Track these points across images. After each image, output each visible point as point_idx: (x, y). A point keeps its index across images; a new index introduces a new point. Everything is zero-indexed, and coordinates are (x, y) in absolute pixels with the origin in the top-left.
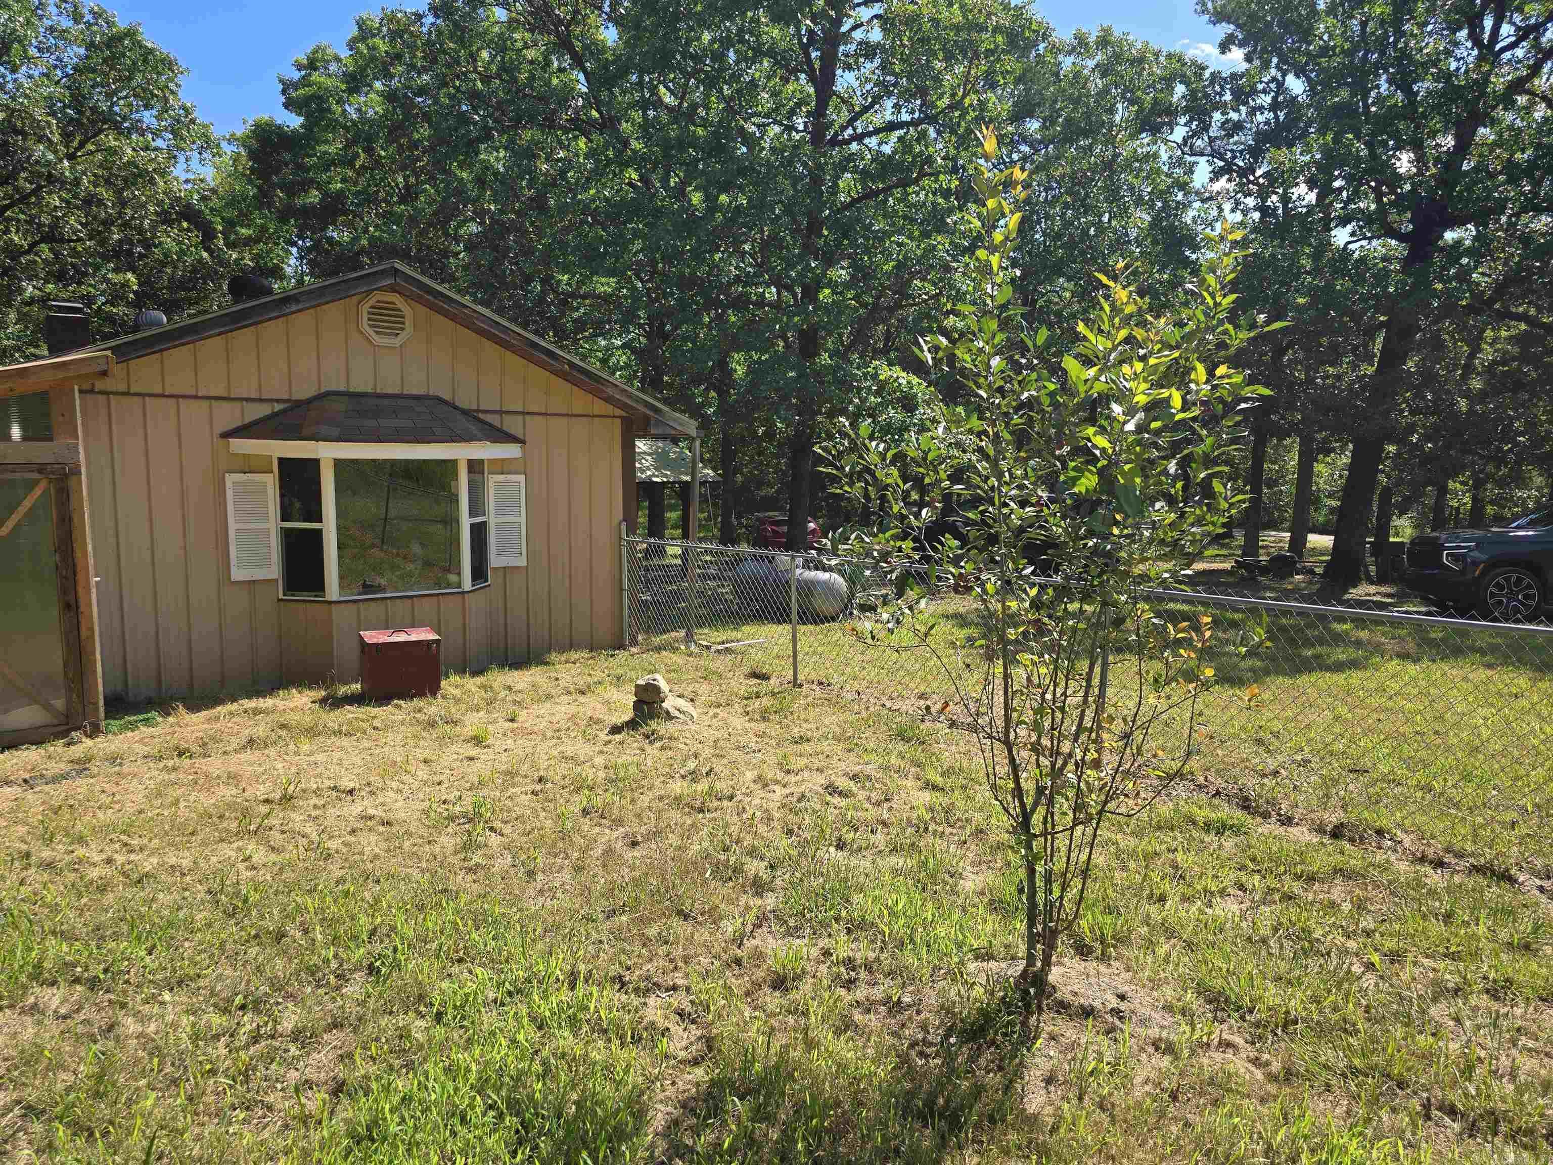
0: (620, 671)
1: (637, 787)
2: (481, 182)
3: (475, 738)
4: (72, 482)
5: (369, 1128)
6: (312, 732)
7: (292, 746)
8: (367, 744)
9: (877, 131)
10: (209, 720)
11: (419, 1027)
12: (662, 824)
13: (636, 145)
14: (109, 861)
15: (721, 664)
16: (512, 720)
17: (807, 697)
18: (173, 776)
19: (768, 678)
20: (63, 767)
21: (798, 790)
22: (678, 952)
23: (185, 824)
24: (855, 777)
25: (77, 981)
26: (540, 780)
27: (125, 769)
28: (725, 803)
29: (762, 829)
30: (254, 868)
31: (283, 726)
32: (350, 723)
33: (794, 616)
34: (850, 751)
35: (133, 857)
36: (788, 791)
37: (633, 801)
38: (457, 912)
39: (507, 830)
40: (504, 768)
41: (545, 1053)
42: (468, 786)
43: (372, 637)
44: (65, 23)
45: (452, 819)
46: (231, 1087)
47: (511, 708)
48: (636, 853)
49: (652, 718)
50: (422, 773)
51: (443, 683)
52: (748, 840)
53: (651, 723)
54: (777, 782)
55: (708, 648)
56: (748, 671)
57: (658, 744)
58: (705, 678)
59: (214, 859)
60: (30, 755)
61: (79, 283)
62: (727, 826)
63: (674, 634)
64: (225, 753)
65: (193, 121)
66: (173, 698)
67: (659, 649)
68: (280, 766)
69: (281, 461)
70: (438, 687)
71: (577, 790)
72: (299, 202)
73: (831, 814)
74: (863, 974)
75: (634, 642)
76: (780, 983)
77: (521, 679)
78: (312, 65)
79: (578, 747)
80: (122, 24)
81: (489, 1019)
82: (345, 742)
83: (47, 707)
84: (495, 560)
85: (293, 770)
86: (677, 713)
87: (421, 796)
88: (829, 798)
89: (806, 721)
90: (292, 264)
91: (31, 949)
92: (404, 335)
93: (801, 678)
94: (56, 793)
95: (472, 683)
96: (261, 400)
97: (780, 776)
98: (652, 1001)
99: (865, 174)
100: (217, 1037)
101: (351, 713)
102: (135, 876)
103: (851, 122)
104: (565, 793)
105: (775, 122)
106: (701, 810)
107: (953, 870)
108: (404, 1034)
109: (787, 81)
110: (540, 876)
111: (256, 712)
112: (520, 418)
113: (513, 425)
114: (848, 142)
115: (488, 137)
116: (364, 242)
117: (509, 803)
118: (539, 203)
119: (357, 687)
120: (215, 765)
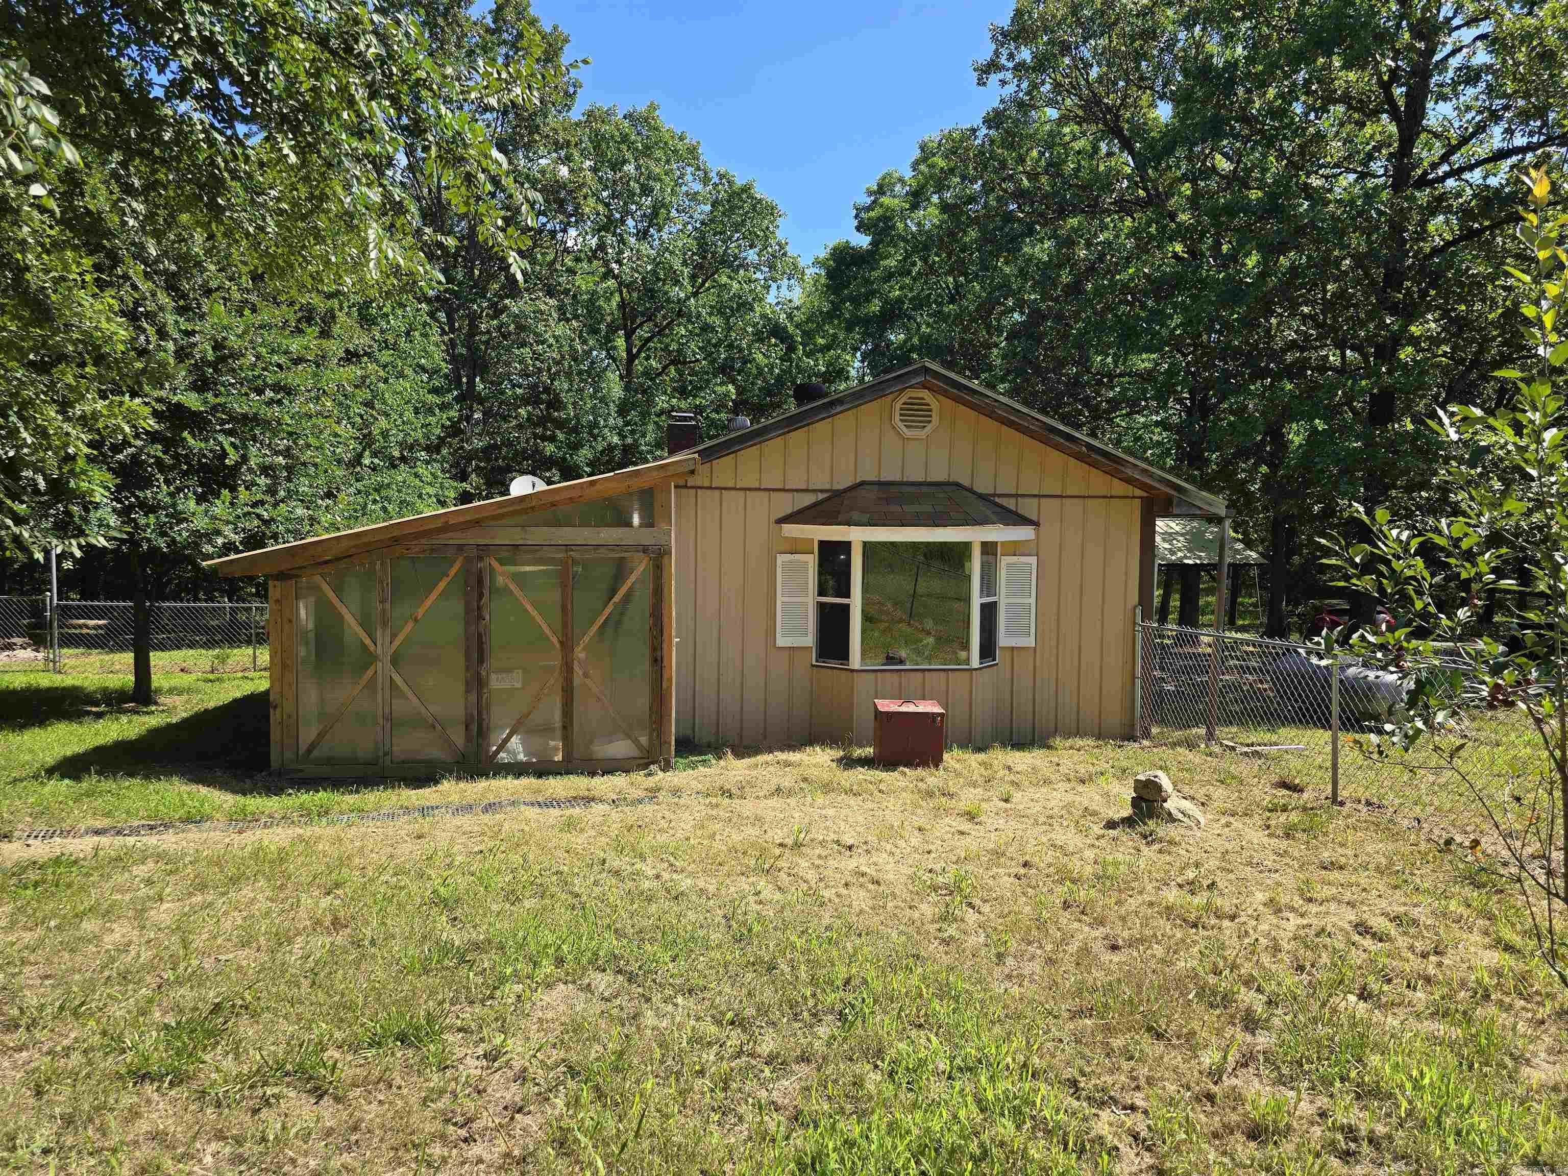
0: (1125, 764)
1: (1126, 888)
2: (1023, 274)
3: (969, 813)
4: (665, 560)
5: (813, 1159)
6: (827, 788)
7: (809, 799)
8: (870, 805)
9: (1479, 164)
10: (749, 768)
11: (873, 1079)
12: (1148, 932)
13: (1183, 217)
14: (658, 877)
15: (1244, 768)
16: (1006, 801)
17: (1349, 816)
18: (714, 813)
19: (1301, 791)
20: (641, 793)
21: (1317, 923)
22: (1143, 1071)
23: (717, 855)
24: (1396, 919)
25: (620, 972)
26: (1025, 865)
27: (682, 801)
28: (1226, 923)
29: (1266, 959)
30: (761, 902)
31: (805, 780)
32: (860, 784)
33: (1335, 721)
34: (1396, 887)
35: (675, 876)
36: (1305, 922)
37: (1119, 903)
38: (924, 978)
39: (986, 909)
40: (991, 846)
41: (985, 1137)
42: (954, 859)
43: (887, 705)
44: (697, 187)
45: (935, 888)
46: (712, 1091)
47: (1008, 787)
48: (1116, 959)
49: (1150, 817)
50: (916, 840)
51: (946, 756)
52: (1246, 969)
53: (1150, 823)
54: (1293, 909)
55: (1233, 749)
56: (1275, 779)
57: (1156, 847)
58: (1222, 782)
59: (733, 889)
60: (619, 781)
61: (695, 396)
62: (1223, 947)
63: (1194, 731)
64: (758, 797)
65: (785, 254)
66: (725, 745)
67: (1174, 745)
68: (796, 815)
69: (822, 543)
70: (940, 760)
71: (1061, 882)
72: (863, 311)
73: (1356, 957)
74: (1365, 1148)
75: (1147, 735)
76: (1256, 1133)
77: (1022, 760)
78: (881, 190)
79: (1070, 838)
80: (739, 182)
81: (937, 1088)
82: (852, 801)
83: (636, 742)
84: (1003, 640)
85: (806, 820)
86: (1180, 816)
87: (910, 862)
88: (1357, 938)
89: (1342, 845)
90: (855, 366)
91: (592, 939)
92: (929, 427)
93: (1343, 794)
94: (631, 815)
95: (974, 759)
96: (806, 491)
97: (1298, 902)
98: (1105, 1115)
99: (1466, 213)
100: (710, 1044)
101: (861, 774)
102: (673, 893)
103: (1444, 158)
104: (1049, 881)
105: (1348, 170)
106: (1195, 926)
107: (1517, 1053)
108: (858, 1083)
109: (1362, 125)
110: (1010, 961)
111: (788, 764)
112: (1036, 500)
113: (1028, 508)
114: (1442, 179)
115: (1031, 232)
116: (916, 340)
117: (991, 882)
118: (1075, 288)
119: (869, 751)
120: (747, 807)
